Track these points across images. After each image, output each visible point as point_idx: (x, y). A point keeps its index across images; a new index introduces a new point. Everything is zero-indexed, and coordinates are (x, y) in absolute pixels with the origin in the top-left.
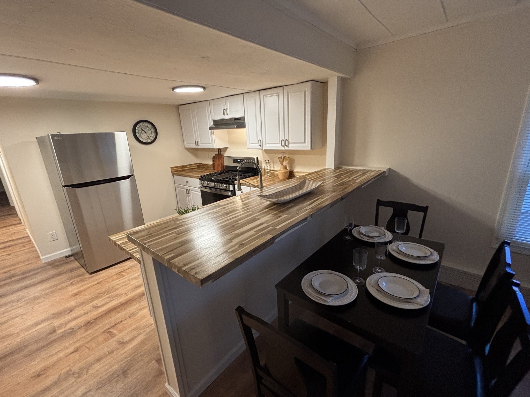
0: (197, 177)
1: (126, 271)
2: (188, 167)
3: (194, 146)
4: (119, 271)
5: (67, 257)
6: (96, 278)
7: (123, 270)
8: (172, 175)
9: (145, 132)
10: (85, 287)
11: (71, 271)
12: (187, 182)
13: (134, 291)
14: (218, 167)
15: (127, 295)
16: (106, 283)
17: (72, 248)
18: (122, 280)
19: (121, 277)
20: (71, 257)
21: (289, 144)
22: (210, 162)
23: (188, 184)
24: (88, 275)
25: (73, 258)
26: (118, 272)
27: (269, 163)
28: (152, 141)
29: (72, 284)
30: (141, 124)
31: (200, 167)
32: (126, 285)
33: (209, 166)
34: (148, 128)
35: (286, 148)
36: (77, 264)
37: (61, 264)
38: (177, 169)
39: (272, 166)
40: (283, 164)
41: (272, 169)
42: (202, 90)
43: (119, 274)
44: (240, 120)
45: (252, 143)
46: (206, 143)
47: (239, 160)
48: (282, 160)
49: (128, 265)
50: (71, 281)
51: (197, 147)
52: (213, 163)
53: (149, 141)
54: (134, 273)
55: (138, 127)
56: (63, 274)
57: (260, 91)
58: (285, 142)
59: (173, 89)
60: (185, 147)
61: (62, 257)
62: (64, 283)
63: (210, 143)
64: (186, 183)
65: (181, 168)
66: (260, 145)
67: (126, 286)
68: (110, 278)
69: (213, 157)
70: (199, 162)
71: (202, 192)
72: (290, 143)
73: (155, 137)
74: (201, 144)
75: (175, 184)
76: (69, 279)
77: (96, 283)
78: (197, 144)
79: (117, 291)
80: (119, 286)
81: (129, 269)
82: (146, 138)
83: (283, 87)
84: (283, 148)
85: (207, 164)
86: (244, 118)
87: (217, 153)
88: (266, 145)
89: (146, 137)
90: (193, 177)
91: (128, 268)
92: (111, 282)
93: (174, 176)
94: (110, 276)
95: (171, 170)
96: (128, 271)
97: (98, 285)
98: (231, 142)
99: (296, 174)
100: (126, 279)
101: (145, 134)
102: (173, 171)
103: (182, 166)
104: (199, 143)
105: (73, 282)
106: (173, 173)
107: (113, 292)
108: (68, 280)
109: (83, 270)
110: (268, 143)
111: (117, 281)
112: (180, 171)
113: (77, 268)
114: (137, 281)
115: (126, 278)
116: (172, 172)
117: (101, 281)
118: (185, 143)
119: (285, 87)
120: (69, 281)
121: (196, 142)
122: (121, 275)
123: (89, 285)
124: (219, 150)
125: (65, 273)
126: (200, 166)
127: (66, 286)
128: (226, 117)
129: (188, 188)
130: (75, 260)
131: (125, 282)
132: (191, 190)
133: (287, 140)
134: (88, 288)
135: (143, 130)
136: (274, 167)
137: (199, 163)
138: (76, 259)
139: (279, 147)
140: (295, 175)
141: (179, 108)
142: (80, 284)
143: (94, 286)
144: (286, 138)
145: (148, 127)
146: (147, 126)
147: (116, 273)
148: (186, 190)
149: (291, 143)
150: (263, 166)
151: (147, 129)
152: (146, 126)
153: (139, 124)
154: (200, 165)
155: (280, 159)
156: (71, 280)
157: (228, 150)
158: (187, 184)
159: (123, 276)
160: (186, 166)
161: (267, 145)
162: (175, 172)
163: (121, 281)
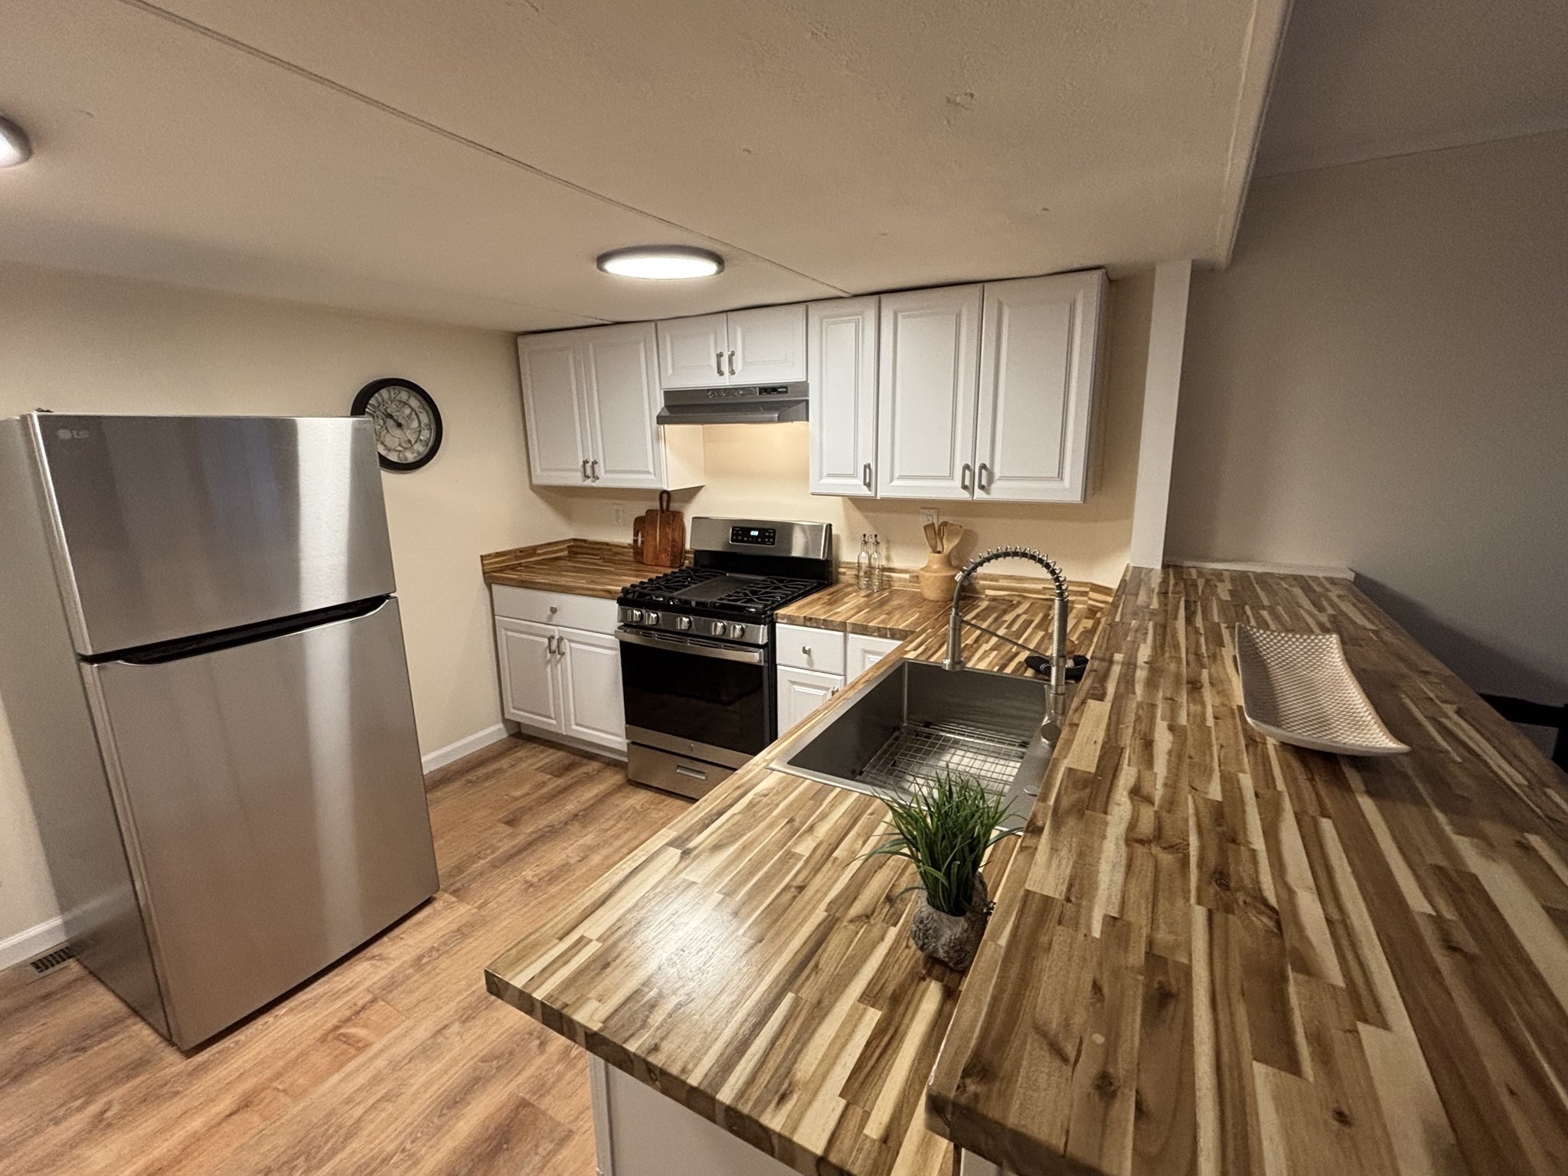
0: (603, 594)
1: (363, 1015)
2: (539, 555)
3: (576, 479)
4: (335, 1021)
5: (41, 964)
6: (222, 1072)
7: (348, 1013)
8: (484, 586)
9: (399, 425)
10: (178, 1136)
11: (81, 1042)
12: (554, 610)
13: (439, 1128)
14: (656, 557)
15: (415, 1164)
16: (284, 1099)
17: (69, 916)
18: (358, 1073)
19: (353, 1051)
20: (65, 964)
21: (991, 480)
22: (624, 537)
23: (556, 619)
24: (174, 1063)
25: (73, 967)
26: (329, 1026)
27: (878, 543)
28: (422, 459)
29: (101, 1124)
30: (384, 392)
31: (577, 553)
32: (386, 1098)
33: (615, 550)
34: (407, 411)
35: (979, 495)
36: (100, 1002)
37: (21, 1008)
38: (503, 561)
39: (884, 553)
40: (939, 549)
41: (884, 563)
42: (708, 268)
43: (337, 1038)
44: (786, 392)
45: (829, 475)
46: (632, 472)
47: (755, 533)
48: (936, 533)
49: (367, 983)
50: (93, 1109)
51: (589, 483)
52: (635, 541)
53: (411, 457)
54: (409, 1023)
55: (372, 405)
56: (37, 1065)
57: (882, 295)
58: (980, 474)
59: (602, 259)
60: (535, 482)
61: (20, 967)
62: (57, 1122)
63: (648, 472)
64: (549, 613)
65: (517, 558)
66: (868, 481)
67: (390, 1107)
68: (294, 1063)
69: (637, 520)
70: (573, 536)
71: (624, 646)
72: (996, 477)
73: (430, 444)
74: (606, 472)
75: (493, 615)
76: (76, 1098)
77: (226, 1104)
78: (589, 472)
79: (354, 1145)
80: (358, 1111)
81: (374, 1001)
82: (400, 448)
83: (980, 285)
84: (965, 495)
85: (607, 544)
86: (803, 388)
87: (656, 505)
88: (893, 484)
89: (400, 445)
90: (583, 592)
91: (369, 997)
92: (305, 1091)
93: (494, 587)
94: (293, 1054)
95: (483, 565)
96: (373, 1015)
97: (245, 1115)
98: (718, 470)
99: (981, 582)
100: (381, 1063)
101: (398, 432)
102: (487, 568)
103: (521, 551)
104: (600, 470)
105: (103, 1112)
106: (491, 578)
107: (334, 1152)
108: (78, 1103)
109: (142, 1034)
110: (902, 477)
111: (336, 1078)
112: (513, 568)
113: (107, 1027)
114: (437, 1066)
115: (377, 1056)
116: (484, 573)
117: (257, 1091)
118: (537, 471)
119: (987, 285)
120: (80, 1109)
121: (588, 466)
122: (347, 1039)
123: (196, 1124)
124: (665, 495)
125: (52, 1057)
126: (579, 550)
127: (73, 1144)
128: (726, 381)
129: (556, 632)
130: (91, 978)
131: (377, 1079)
132: (570, 641)
133: (983, 467)
134: (196, 1139)
135: (390, 416)
136: (888, 558)
137: (574, 540)
138: (91, 973)
139: (952, 490)
140: (978, 587)
141: (520, 346)
142: (149, 1124)
143: (227, 1128)
144: (983, 457)
145: (410, 407)
146: (405, 404)
147: (318, 1035)
148: (546, 641)
149: (1002, 478)
150: (849, 554)
151: (404, 413)
152: (400, 401)
153: (376, 395)
154: (577, 547)
155: (931, 532)
156: (87, 1104)
157: (701, 497)
158: (550, 618)
159: (361, 1046)
160: (532, 551)
161: (895, 483)
162: (494, 572)
163: (361, 1079)
